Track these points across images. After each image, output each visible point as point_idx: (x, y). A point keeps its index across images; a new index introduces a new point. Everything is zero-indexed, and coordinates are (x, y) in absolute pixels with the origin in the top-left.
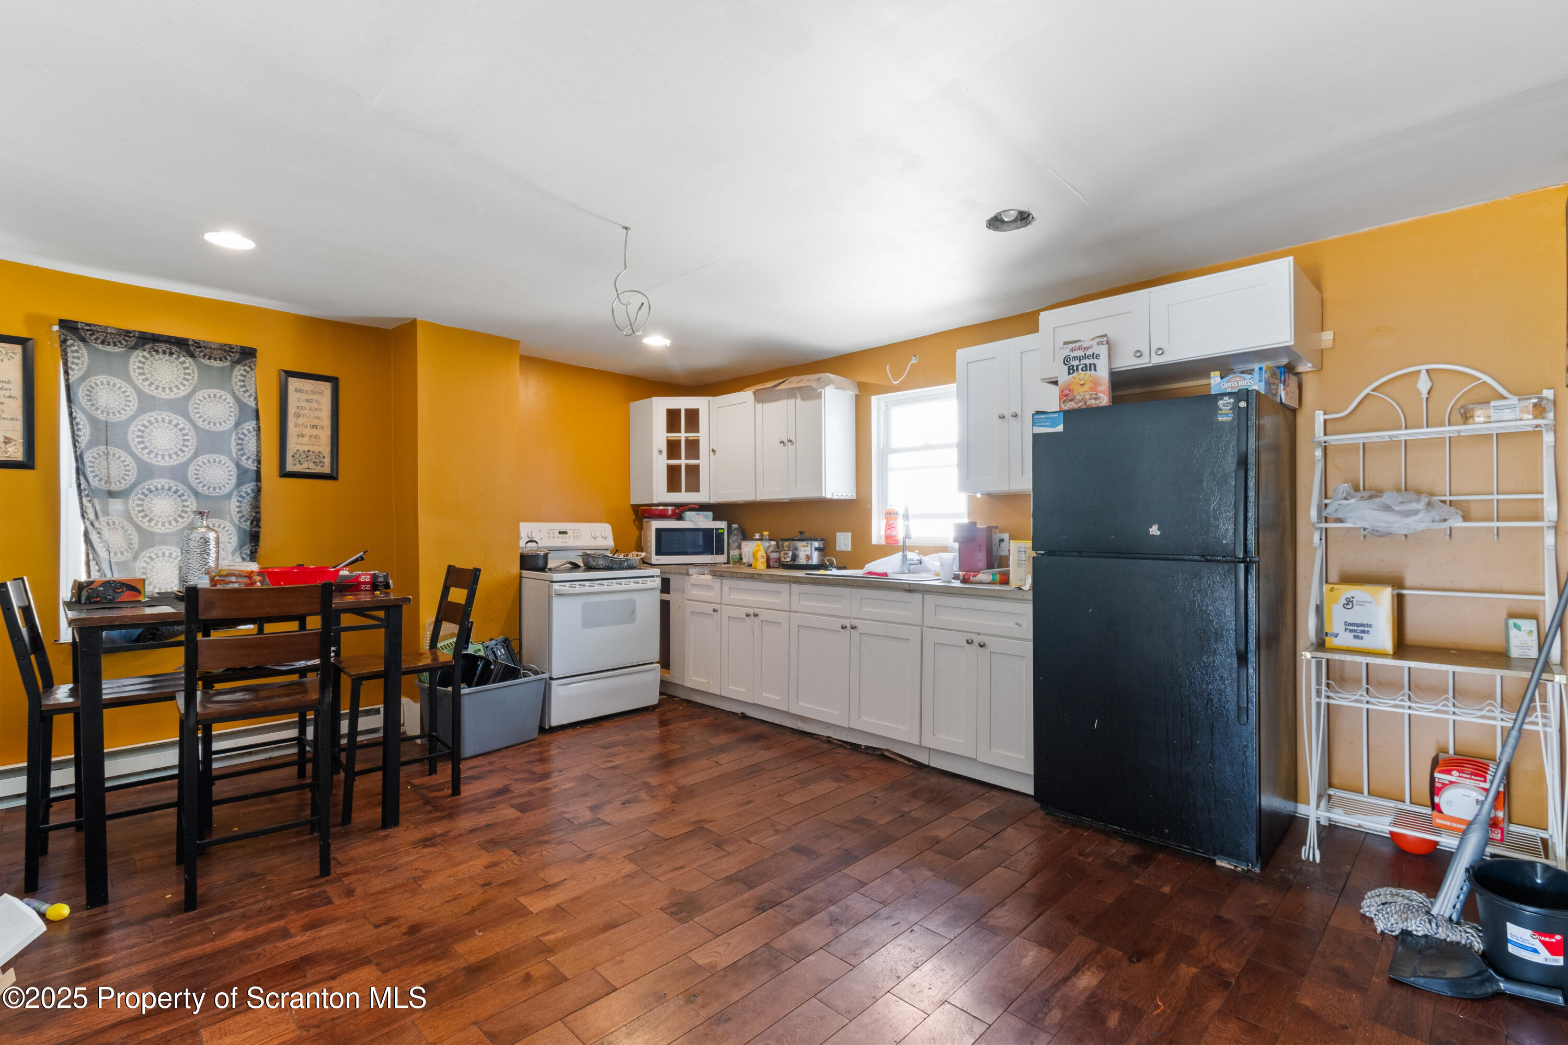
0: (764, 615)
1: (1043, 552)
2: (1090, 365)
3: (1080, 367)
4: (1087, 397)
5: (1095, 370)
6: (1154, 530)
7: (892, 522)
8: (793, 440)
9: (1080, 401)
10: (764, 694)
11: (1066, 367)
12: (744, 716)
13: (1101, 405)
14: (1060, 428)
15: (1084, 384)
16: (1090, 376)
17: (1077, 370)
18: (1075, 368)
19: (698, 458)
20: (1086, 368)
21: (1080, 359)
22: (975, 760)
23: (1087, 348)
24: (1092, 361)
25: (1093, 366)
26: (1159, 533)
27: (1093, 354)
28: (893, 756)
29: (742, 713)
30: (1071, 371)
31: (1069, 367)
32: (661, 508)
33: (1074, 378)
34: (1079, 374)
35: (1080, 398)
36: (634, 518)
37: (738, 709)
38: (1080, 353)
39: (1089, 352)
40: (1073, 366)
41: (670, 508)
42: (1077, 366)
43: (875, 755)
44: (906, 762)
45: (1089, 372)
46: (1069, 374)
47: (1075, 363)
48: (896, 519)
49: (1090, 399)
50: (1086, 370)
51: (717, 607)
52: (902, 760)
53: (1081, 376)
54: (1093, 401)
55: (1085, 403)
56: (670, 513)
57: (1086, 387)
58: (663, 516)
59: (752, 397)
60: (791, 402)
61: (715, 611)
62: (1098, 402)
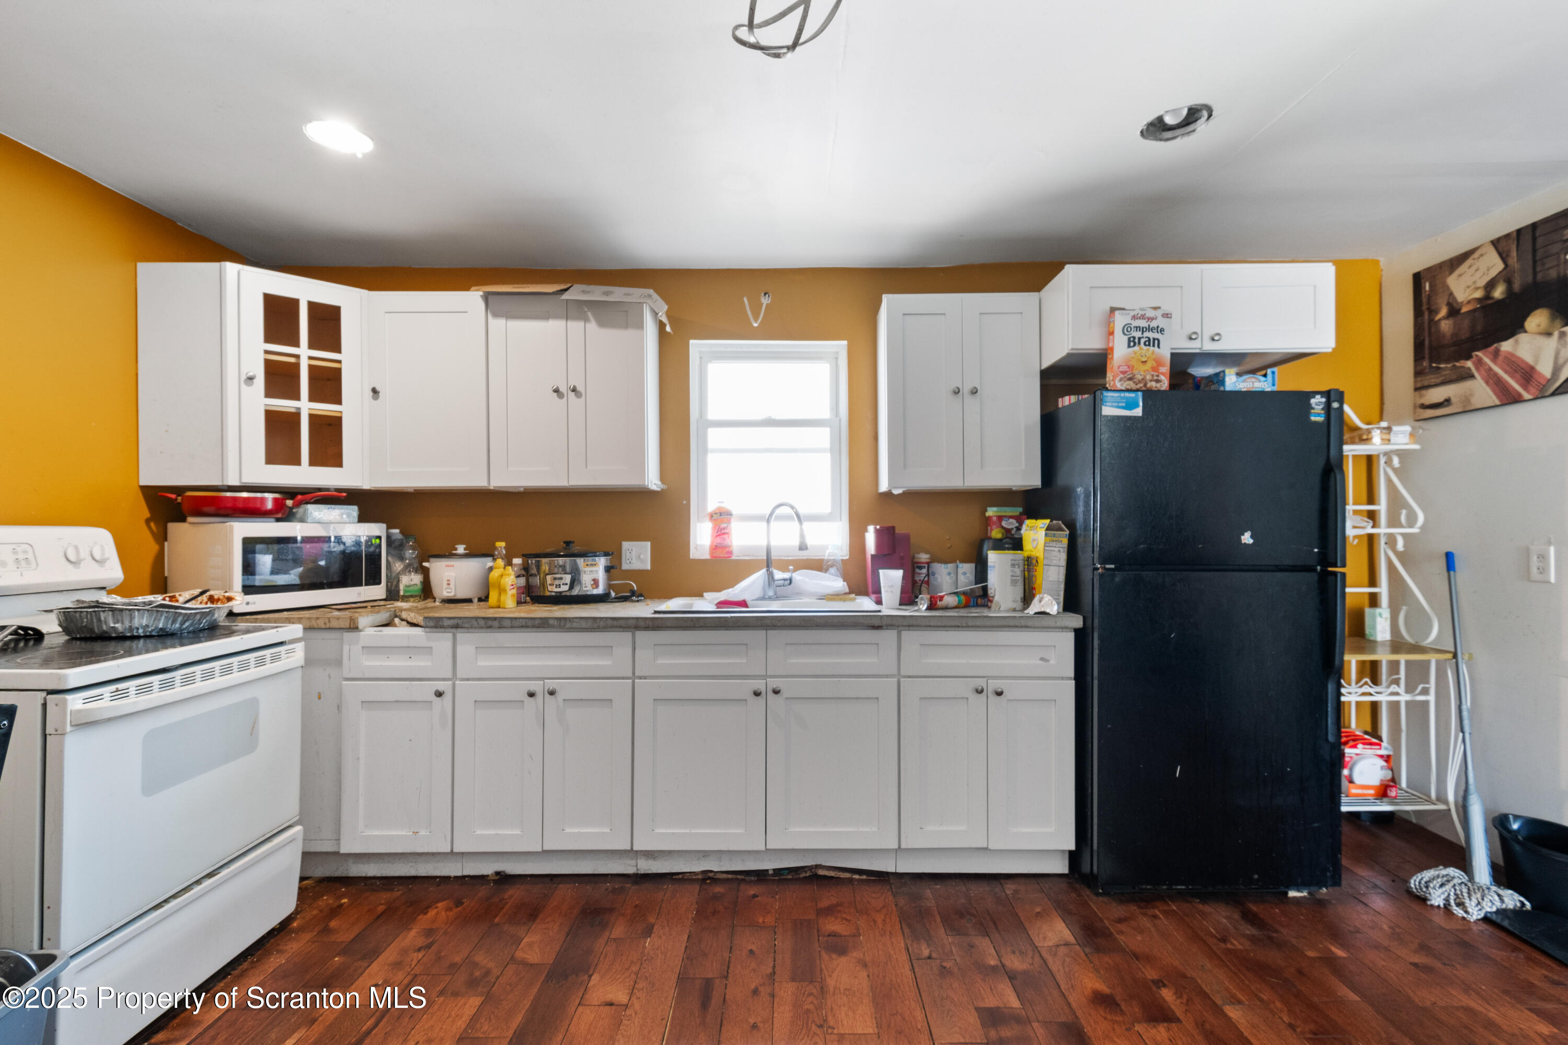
0: (566, 689)
1: (1113, 566)
2: (1154, 339)
3: (1142, 341)
4: (1148, 377)
5: (1159, 347)
6: (1247, 538)
7: (723, 525)
8: (580, 388)
9: (1140, 382)
10: (568, 830)
11: (1126, 338)
12: (503, 879)
13: (1162, 389)
14: (1138, 412)
15: (1146, 362)
16: (1153, 352)
17: (1139, 343)
18: (1137, 340)
19: (339, 402)
20: (1148, 343)
21: (1143, 330)
22: (986, 849)
23: (1151, 319)
24: (1156, 335)
25: (1156, 342)
26: (1251, 541)
27: (1158, 327)
28: (832, 874)
29: (497, 873)
30: (1132, 344)
31: (1129, 339)
32: (245, 495)
33: (1135, 353)
34: (1141, 349)
35: (1140, 377)
36: (147, 514)
37: (487, 869)
38: (1143, 323)
39: (1154, 324)
40: (1134, 338)
41: (269, 496)
42: (1139, 339)
43: (799, 879)
44: (857, 877)
45: (1151, 348)
46: (1129, 346)
47: (1138, 334)
48: (729, 522)
49: (1151, 381)
50: (1149, 345)
51: (440, 685)
52: (847, 875)
53: (1144, 352)
54: (1154, 384)
55: (1145, 385)
56: (270, 505)
57: (1148, 366)
58: (251, 511)
59: (482, 305)
60: (576, 326)
61: (439, 694)
62: (1158, 385)
